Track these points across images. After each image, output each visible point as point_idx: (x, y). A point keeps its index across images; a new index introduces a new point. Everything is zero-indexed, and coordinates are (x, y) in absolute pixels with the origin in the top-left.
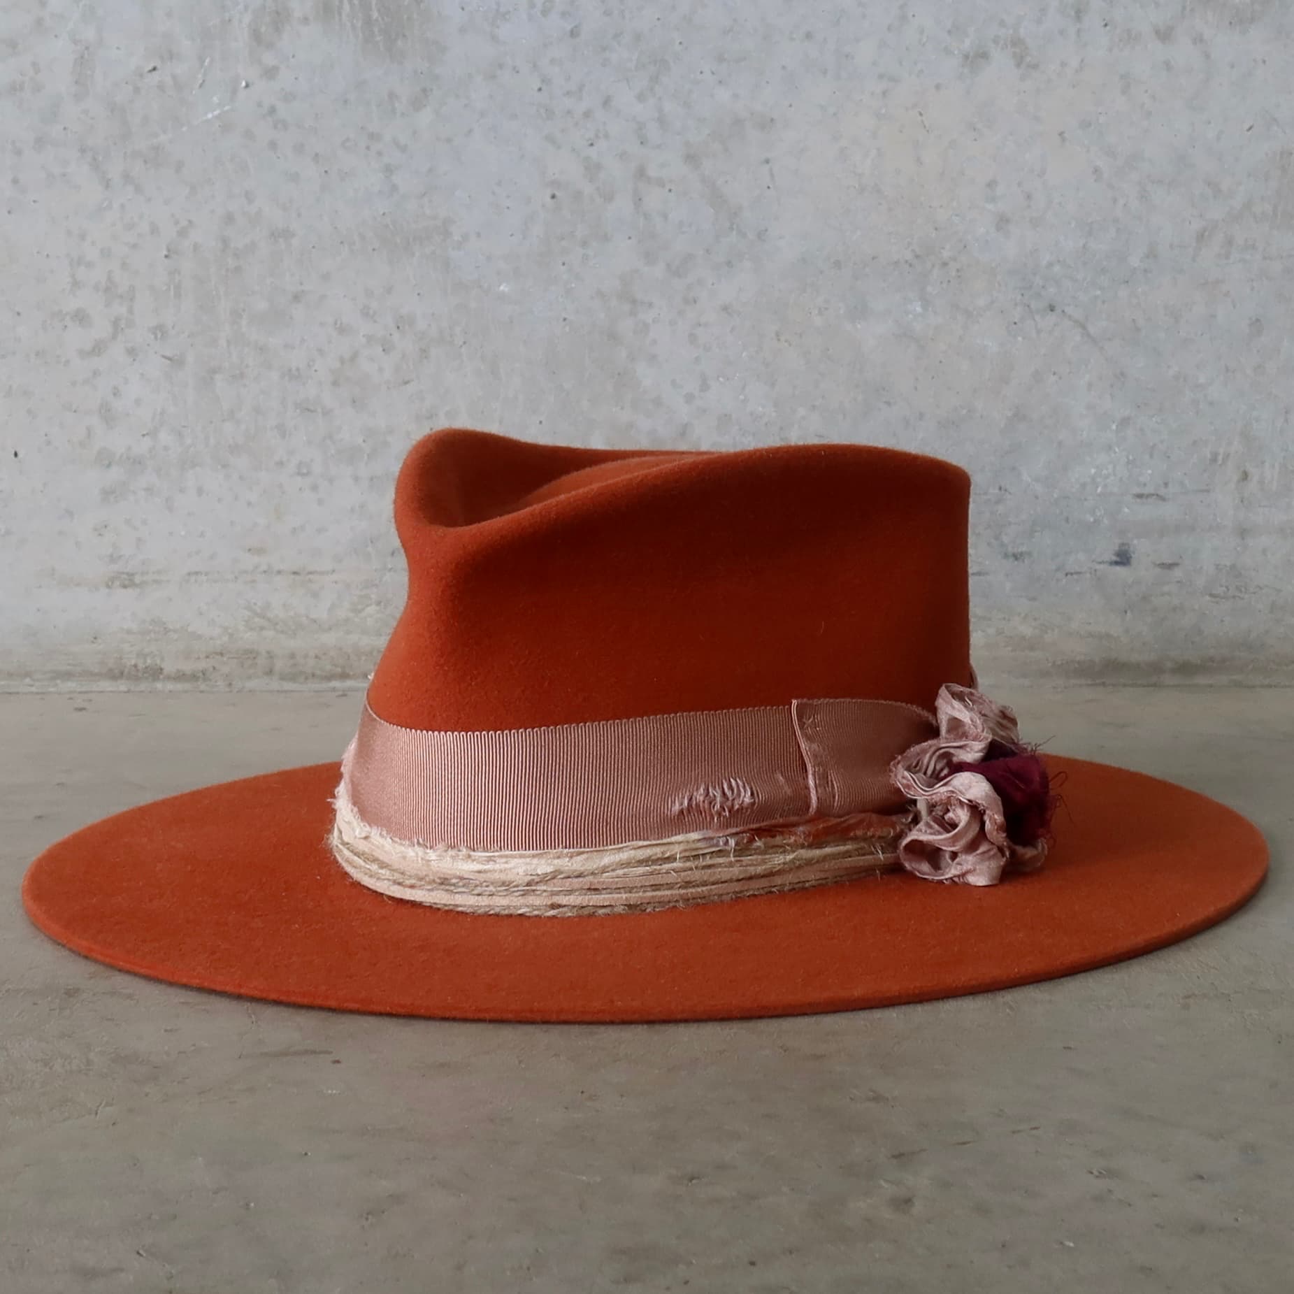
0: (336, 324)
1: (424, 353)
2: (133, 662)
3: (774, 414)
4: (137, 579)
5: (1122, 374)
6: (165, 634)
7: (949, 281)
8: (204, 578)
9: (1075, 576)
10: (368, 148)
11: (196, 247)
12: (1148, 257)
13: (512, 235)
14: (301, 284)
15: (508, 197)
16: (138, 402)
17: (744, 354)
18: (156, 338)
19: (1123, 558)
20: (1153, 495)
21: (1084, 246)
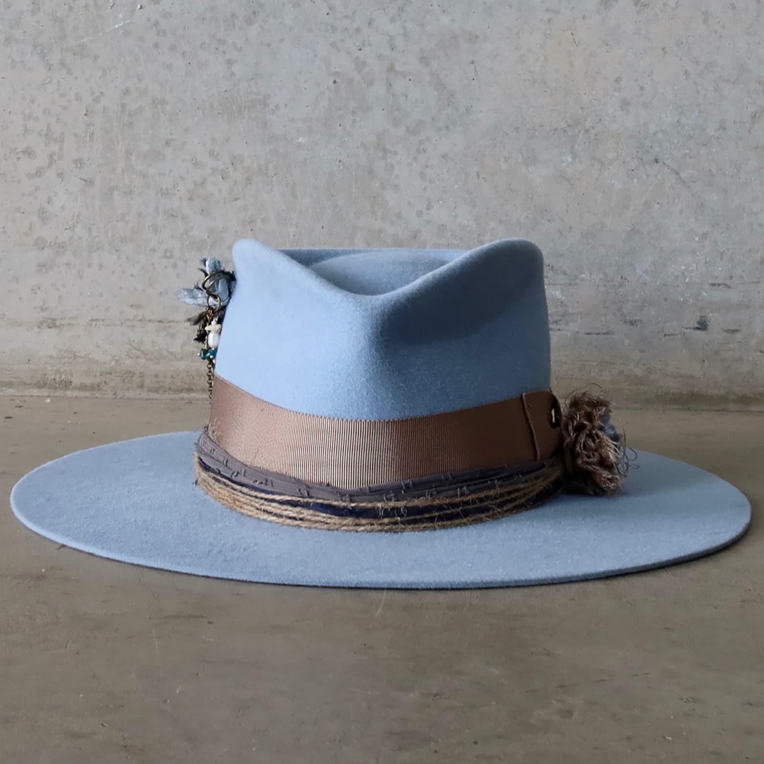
0: (193, 160)
1: (249, 180)
2: (53, 377)
3: (474, 226)
4: (58, 323)
5: (702, 204)
6: (75, 359)
7: (590, 142)
8: (102, 323)
9: (671, 337)
10: (217, 49)
11: (105, 109)
12: (719, 129)
13: (307, 106)
14: (171, 134)
15: (305, 82)
16: (63, 207)
17: (456, 186)
18: (77, 166)
19: (703, 326)
20: (722, 284)
21: (678, 121)
